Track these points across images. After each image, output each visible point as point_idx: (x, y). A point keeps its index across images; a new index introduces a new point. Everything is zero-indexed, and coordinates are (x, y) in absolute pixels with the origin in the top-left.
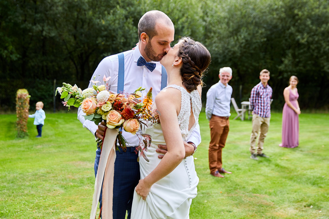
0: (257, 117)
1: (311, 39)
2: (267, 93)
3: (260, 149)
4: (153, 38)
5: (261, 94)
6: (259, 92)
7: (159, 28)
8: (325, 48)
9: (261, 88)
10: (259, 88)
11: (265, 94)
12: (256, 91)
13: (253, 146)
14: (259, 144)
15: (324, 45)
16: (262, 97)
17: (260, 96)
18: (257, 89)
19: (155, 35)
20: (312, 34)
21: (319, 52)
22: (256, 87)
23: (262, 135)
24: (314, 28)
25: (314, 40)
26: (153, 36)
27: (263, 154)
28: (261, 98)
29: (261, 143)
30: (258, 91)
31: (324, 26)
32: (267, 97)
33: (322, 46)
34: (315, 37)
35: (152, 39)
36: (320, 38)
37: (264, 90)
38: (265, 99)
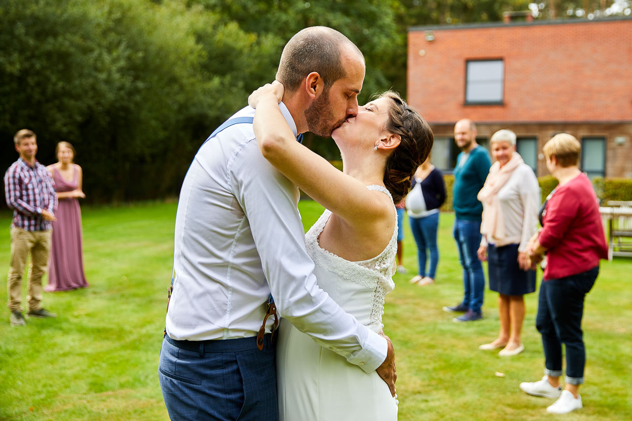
0: (20, 233)
1: (27, 65)
2: (38, 179)
3: (34, 300)
4: (335, 83)
5: (26, 181)
6: (20, 177)
7: (349, 63)
8: (55, 84)
9: (22, 169)
10: (19, 170)
11: (34, 180)
12: (14, 177)
13: (14, 294)
14: (31, 290)
15: (54, 78)
16: (30, 186)
17: (24, 187)
18: (15, 172)
19: (339, 78)
20: (28, 54)
21: (43, 93)
22: (11, 169)
23: (36, 270)
24: (31, 42)
25: (32, 66)
26: (334, 80)
27: (42, 310)
28: (27, 189)
29: (36, 288)
30: (17, 176)
31: (51, 40)
32: (40, 186)
33: (48, 79)
34: (34, 61)
35: (333, 86)
36: (45, 63)
37: (32, 173)
38: (37, 191)
